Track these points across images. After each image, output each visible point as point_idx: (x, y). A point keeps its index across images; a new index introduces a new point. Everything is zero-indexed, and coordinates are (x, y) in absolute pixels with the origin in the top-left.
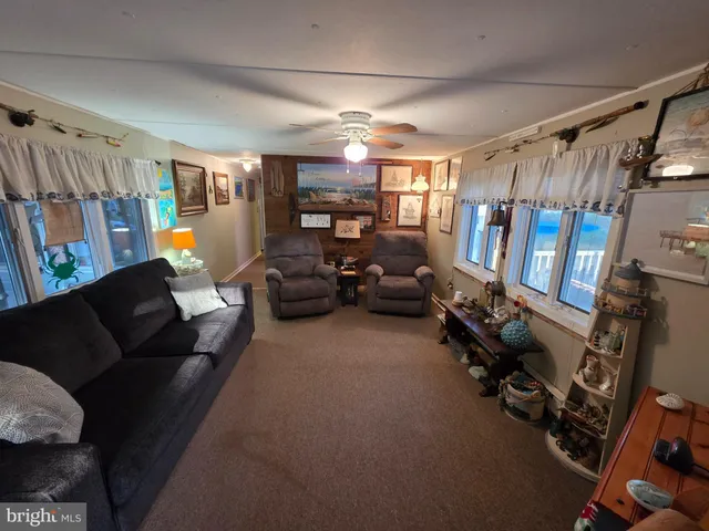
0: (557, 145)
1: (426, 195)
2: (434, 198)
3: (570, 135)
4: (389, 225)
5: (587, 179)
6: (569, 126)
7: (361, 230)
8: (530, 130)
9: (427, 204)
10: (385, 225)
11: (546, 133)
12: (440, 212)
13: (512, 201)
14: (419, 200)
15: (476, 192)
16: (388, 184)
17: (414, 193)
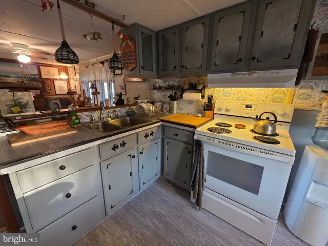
0: (100, 65)
1: (68, 80)
2: (72, 82)
3: (103, 63)
4: (51, 94)
5: (107, 75)
6: (102, 60)
7: (34, 97)
8: (94, 60)
9: (70, 84)
10: (48, 94)
11: (99, 61)
12: (75, 87)
13: (95, 81)
14: (65, 83)
15: (85, 79)
16: (45, 75)
17: (61, 79)
